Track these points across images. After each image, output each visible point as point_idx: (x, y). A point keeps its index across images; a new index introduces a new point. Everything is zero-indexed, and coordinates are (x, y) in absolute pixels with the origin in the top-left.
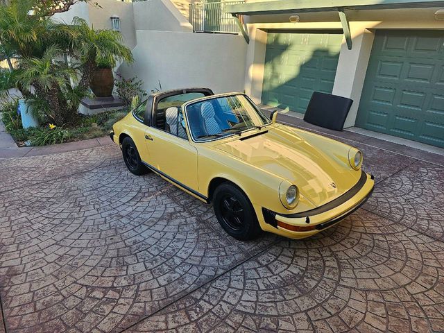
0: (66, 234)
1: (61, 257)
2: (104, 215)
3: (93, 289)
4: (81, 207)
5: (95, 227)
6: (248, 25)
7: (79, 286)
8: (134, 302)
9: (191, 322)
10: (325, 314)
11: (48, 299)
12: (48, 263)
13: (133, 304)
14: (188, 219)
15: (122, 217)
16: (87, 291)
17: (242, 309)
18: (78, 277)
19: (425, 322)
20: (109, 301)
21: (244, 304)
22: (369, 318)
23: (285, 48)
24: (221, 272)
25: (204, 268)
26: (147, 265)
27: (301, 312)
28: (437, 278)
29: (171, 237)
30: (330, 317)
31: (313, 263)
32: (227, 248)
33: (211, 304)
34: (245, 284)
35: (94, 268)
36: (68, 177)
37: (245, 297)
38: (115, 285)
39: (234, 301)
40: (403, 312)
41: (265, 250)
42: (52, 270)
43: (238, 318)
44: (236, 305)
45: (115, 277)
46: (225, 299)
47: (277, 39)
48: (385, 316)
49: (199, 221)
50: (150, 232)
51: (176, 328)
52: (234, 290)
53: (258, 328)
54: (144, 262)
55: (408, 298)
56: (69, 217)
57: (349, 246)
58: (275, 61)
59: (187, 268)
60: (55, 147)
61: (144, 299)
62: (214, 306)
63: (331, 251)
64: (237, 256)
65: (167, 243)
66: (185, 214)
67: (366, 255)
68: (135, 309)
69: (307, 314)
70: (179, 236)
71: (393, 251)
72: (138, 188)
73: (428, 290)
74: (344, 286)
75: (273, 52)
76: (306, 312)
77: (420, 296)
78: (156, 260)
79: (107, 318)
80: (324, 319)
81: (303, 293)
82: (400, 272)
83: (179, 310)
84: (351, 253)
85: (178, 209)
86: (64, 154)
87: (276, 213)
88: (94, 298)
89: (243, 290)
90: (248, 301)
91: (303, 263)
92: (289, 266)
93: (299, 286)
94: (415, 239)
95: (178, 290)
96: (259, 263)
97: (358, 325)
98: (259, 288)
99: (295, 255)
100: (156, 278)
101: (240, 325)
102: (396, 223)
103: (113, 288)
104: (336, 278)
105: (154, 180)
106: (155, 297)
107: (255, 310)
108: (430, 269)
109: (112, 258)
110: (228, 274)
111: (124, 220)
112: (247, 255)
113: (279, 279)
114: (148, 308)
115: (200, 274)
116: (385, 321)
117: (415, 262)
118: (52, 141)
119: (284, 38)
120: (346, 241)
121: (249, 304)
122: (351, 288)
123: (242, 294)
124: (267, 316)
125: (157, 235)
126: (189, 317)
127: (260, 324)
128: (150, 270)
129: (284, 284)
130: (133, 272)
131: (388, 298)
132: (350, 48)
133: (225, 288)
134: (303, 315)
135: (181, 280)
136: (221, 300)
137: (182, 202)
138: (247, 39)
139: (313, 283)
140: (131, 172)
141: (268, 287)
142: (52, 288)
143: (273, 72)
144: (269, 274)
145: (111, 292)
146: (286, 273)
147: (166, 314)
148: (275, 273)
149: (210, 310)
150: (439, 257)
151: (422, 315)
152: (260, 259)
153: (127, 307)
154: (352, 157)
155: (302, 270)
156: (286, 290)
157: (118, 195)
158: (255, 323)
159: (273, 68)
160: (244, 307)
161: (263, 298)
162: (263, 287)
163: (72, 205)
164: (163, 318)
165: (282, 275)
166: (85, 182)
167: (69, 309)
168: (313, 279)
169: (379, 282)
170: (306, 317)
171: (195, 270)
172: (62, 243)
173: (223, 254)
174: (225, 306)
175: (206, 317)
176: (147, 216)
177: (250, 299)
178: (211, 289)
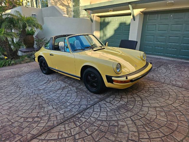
0: (13, 98)
1: (10, 107)
2: (31, 90)
3: (27, 118)
4: (20, 88)
5: (28, 95)
6: (92, 15)
7: (20, 118)
8: (48, 121)
9: (77, 126)
10: (139, 117)
11: (4, 124)
12: (4, 110)
13: (47, 122)
14: (72, 89)
15: (40, 90)
16: (24, 119)
17: (101, 119)
18: (19, 114)
19: (183, 116)
20: (35, 122)
21: (101, 117)
22: (158, 117)
23: (108, 23)
24: (89, 106)
25: (81, 105)
26: (54, 106)
27: (128, 117)
28: (184, 100)
29: (64, 95)
30: (141, 118)
31: (130, 99)
32: (91, 98)
33: (86, 119)
34: (101, 110)
35: (28, 110)
36: (14, 77)
37: (101, 114)
38: (38, 115)
39: (96, 117)
40: (173, 114)
41: (108, 96)
42: (6, 112)
43: (99, 122)
44: (98, 118)
45: (38, 113)
46: (92, 116)
47: (104, 20)
48: (165, 116)
49: (77, 89)
50: (54, 95)
51: (70, 130)
52: (96, 112)
53: (109, 125)
54: (52, 106)
55: (174, 108)
56: (15, 92)
57: (144, 92)
58: (104, 29)
59: (73, 106)
60: (8, 68)
61: (53, 120)
62: (87, 119)
63: (137, 95)
64: (96, 100)
65: (63, 98)
66: (70, 87)
67: (152, 95)
68: (48, 124)
69: (130, 118)
70: (68, 95)
71: (163, 93)
72: (47, 79)
73: (181, 105)
74: (145, 106)
75: (103, 25)
76: (130, 117)
77: (178, 107)
78: (58, 105)
79: (35, 129)
80: (139, 119)
81: (128, 111)
82: (168, 99)
83: (71, 122)
84: (146, 95)
85: (67, 85)
86: (12, 69)
87: (112, 77)
88: (28, 122)
89: (100, 112)
90: (103, 116)
91: (126, 100)
92: (120, 101)
93: (126, 108)
94: (172, 88)
95: (69, 115)
96: (106, 101)
97: (154, 120)
98: (107, 111)
99: (122, 98)
100: (59, 111)
101: (101, 125)
102: (162, 83)
103: (37, 117)
104: (141, 104)
105: (55, 76)
106: (58, 118)
107: (107, 119)
108: (180, 98)
109: (36, 105)
110: (93, 107)
111: (42, 91)
112: (100, 99)
113: (116, 106)
114: (55, 123)
115: (80, 108)
116: (166, 117)
117: (173, 96)
118: (6, 65)
119: (107, 19)
120: (143, 91)
121: (104, 117)
122: (148, 107)
123: (100, 113)
124: (112, 120)
125: (58, 95)
126: (76, 124)
127: (110, 124)
128: (56, 108)
129: (119, 108)
130: (47, 110)
131: (165, 109)
132: (134, 20)
133: (92, 112)
134: (129, 119)
135: (70, 111)
136: (90, 116)
137: (69, 83)
138: (92, 20)
139: (131, 107)
140: (44, 73)
141: (111, 110)
142: (6, 120)
143: (104, 34)
144: (111, 105)
145: (36, 118)
146: (119, 104)
147: (64, 124)
148: (114, 104)
149: (86, 121)
150: (183, 93)
151: (181, 114)
152: (107, 100)
153: (45, 123)
154: (142, 55)
155: (126, 103)
156: (120, 110)
157: (38, 82)
158: (108, 124)
159: (104, 32)
160: (102, 118)
161: (110, 114)
162: (109, 110)
163: (16, 87)
164: (63, 126)
165: (117, 105)
166: (22, 79)
167: (15, 127)
168: (131, 105)
169: (160, 104)
170: (130, 119)
171: (77, 107)
172: (11, 102)
173: (90, 99)
174: (92, 119)
175: (84, 124)
176: (53, 89)
177: (104, 115)
178: (85, 113)
